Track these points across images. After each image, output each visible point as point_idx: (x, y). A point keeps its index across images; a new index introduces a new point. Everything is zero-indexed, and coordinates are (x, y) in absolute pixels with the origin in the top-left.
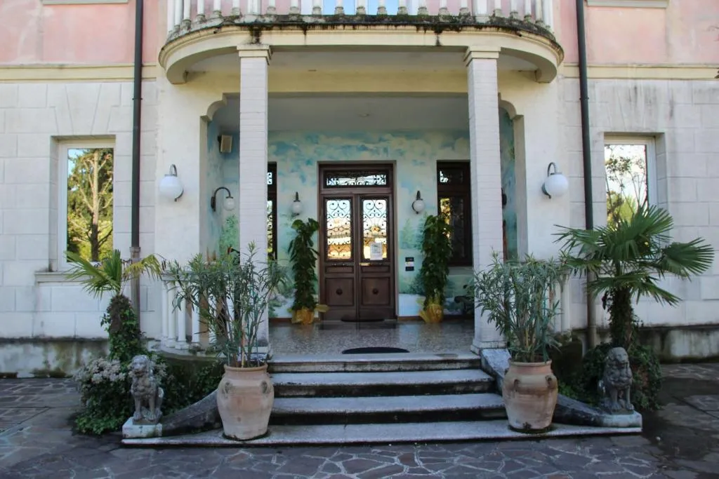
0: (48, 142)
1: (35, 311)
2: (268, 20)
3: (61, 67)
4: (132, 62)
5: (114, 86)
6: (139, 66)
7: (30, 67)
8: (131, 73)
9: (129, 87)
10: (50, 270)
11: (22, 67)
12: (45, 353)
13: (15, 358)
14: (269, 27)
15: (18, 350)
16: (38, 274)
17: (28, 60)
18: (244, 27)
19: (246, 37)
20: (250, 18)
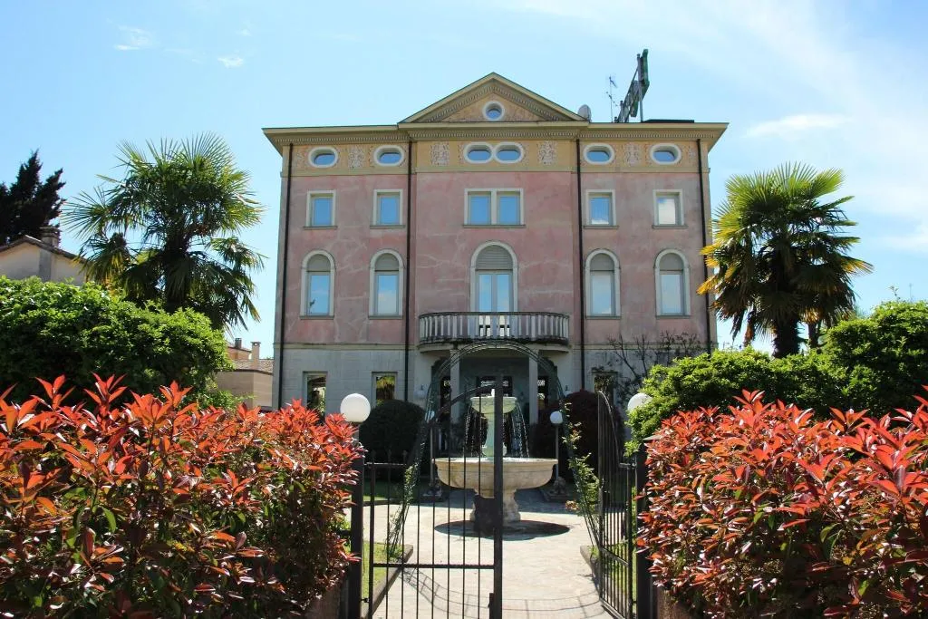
0: (370, 374)
2: (461, 340)
3: (376, 344)
4: (404, 343)
5: (397, 352)
6: (407, 346)
7: (364, 344)
8: (403, 347)
9: (402, 353)
11: (360, 344)
14: (462, 343)
17: (363, 341)
18: (452, 343)
19: (452, 346)
20: (453, 340)
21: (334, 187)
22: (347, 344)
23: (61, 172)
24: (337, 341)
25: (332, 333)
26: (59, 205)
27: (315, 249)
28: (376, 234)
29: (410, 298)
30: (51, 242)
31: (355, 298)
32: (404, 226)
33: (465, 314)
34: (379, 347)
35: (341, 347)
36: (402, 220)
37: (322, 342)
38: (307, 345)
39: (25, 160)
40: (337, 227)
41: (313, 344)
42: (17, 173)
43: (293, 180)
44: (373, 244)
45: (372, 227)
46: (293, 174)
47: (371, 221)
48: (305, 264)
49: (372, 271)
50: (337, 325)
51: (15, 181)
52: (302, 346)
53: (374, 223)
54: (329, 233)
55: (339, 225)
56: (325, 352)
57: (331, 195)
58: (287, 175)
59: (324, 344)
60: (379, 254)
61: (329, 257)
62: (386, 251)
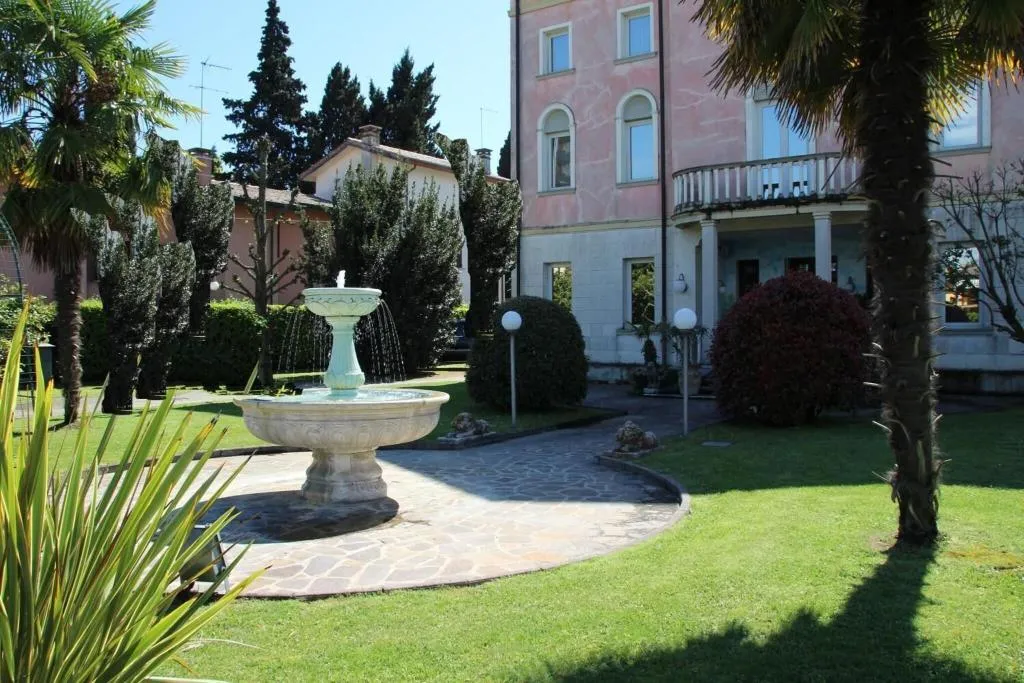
0: (621, 260)
1: (617, 350)
2: (715, 206)
3: (627, 221)
4: (660, 217)
5: (653, 230)
6: (664, 220)
7: (613, 222)
8: (660, 223)
9: (660, 230)
10: (623, 328)
11: (608, 223)
12: (621, 371)
13: (607, 373)
14: (715, 210)
15: (608, 369)
16: (618, 330)
17: (611, 218)
18: (703, 211)
19: (704, 216)
20: (706, 206)
21: (569, 17)
22: (591, 224)
23: (431, 67)
24: (580, 220)
25: (574, 212)
26: (434, 103)
27: (549, 104)
28: (622, 70)
29: (667, 153)
30: (369, 142)
31: (601, 161)
32: (656, 53)
33: (742, 165)
34: (631, 225)
35: (586, 228)
36: (653, 47)
37: (562, 224)
38: (548, 229)
39: (398, 61)
40: (574, 69)
41: (553, 227)
42: (391, 76)
43: (523, 18)
44: (620, 85)
45: (617, 62)
46: (522, 10)
47: (616, 56)
48: (540, 125)
49: (619, 124)
50: (580, 202)
51: (391, 84)
52: (541, 231)
53: (619, 57)
54: (568, 79)
55: (578, 69)
56: (566, 235)
57: (566, 29)
58: (514, 13)
59: (565, 226)
60: (626, 97)
61: (567, 111)
62: (636, 93)
